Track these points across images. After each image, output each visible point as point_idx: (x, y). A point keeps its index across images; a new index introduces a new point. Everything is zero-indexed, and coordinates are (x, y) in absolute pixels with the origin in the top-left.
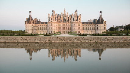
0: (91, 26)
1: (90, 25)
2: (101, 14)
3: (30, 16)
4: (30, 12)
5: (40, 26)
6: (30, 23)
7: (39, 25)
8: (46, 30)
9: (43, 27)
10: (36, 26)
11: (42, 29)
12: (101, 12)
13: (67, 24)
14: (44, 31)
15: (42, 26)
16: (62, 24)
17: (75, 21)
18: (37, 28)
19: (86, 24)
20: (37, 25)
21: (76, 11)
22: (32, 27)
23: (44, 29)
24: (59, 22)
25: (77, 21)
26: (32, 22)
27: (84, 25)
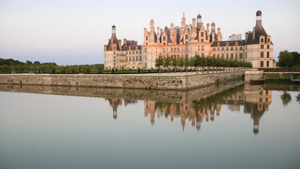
0: (232, 49)
1: (230, 48)
2: (259, 18)
3: (114, 36)
4: (114, 27)
5: (130, 54)
6: (111, 50)
7: (128, 52)
8: (139, 62)
9: (135, 55)
10: (123, 55)
11: (134, 60)
12: (259, 14)
13: (180, 48)
14: (137, 63)
15: (134, 53)
16: (169, 49)
17: (192, 41)
18: (124, 58)
19: (221, 46)
20: (125, 52)
21: (199, 17)
22: (115, 57)
23: (137, 60)
24: (164, 44)
25: (195, 39)
26: (114, 48)
27: (216, 48)
